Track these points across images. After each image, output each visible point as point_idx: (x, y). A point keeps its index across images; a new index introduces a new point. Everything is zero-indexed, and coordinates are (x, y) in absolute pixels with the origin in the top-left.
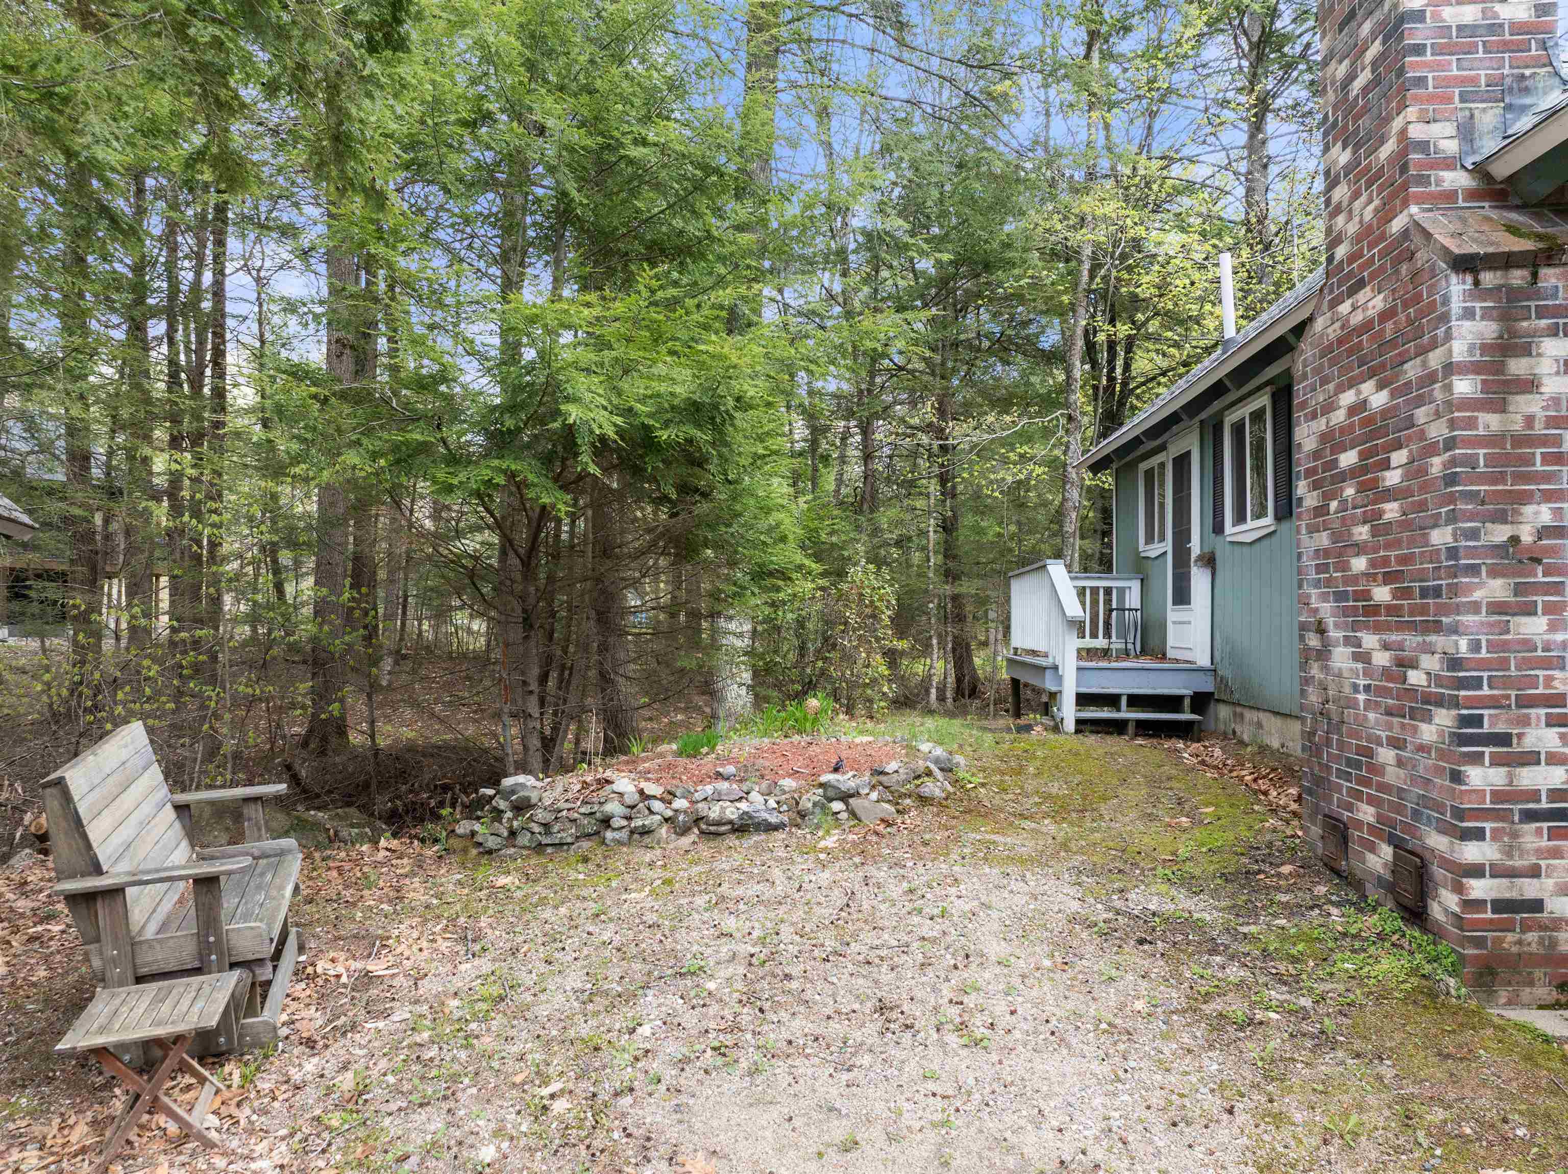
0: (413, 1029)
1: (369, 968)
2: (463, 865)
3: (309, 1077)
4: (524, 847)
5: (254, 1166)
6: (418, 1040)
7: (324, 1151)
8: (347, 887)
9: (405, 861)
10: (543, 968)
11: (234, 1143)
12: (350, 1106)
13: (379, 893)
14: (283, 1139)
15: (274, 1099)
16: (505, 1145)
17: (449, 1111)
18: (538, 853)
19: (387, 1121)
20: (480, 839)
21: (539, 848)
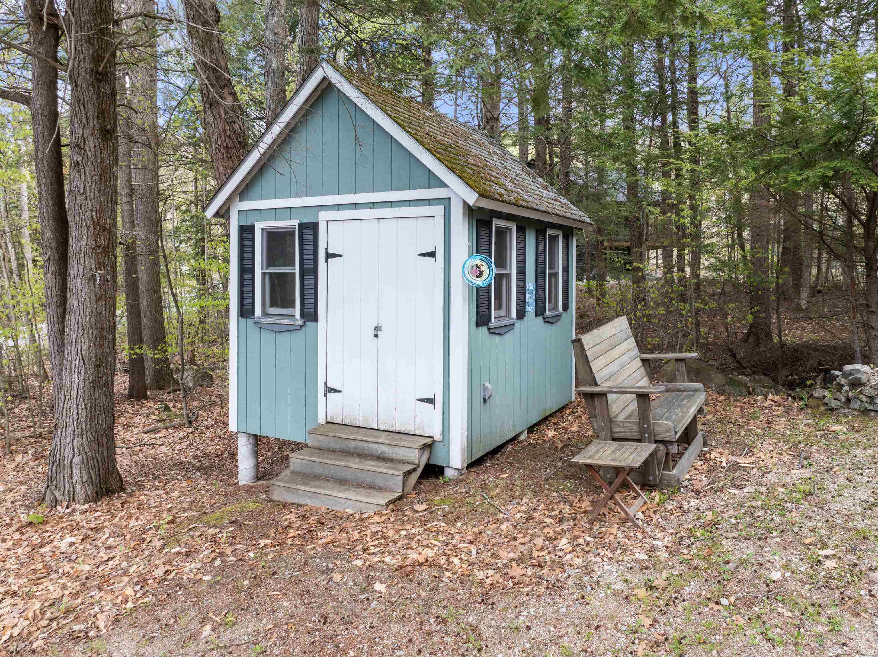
0: (753, 498)
1: (739, 461)
2: (814, 415)
3: (692, 509)
4: (855, 410)
5: (654, 542)
6: (754, 505)
7: (689, 546)
8: (742, 417)
9: (781, 408)
10: (844, 483)
11: (648, 529)
12: (708, 528)
13: (758, 423)
14: (671, 534)
15: (672, 514)
16: (788, 574)
17: (760, 546)
18: (865, 415)
19: (724, 542)
20: (826, 401)
21: (866, 412)
